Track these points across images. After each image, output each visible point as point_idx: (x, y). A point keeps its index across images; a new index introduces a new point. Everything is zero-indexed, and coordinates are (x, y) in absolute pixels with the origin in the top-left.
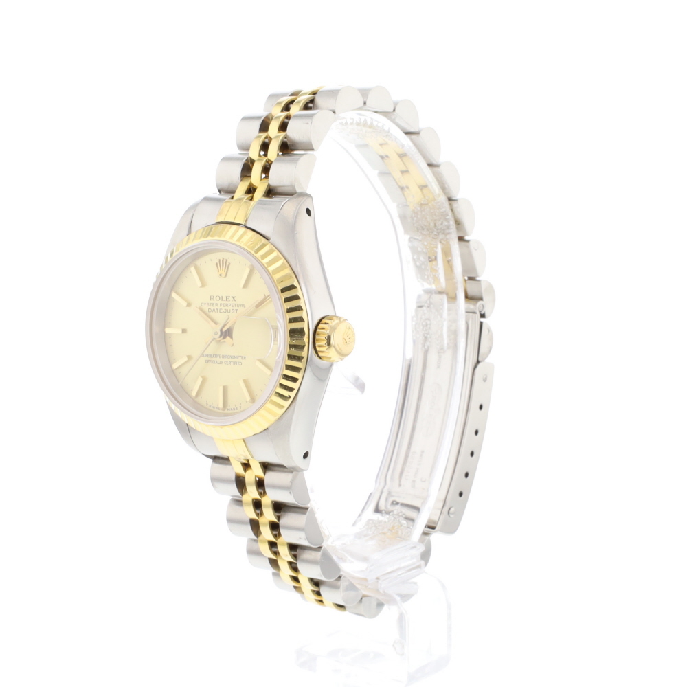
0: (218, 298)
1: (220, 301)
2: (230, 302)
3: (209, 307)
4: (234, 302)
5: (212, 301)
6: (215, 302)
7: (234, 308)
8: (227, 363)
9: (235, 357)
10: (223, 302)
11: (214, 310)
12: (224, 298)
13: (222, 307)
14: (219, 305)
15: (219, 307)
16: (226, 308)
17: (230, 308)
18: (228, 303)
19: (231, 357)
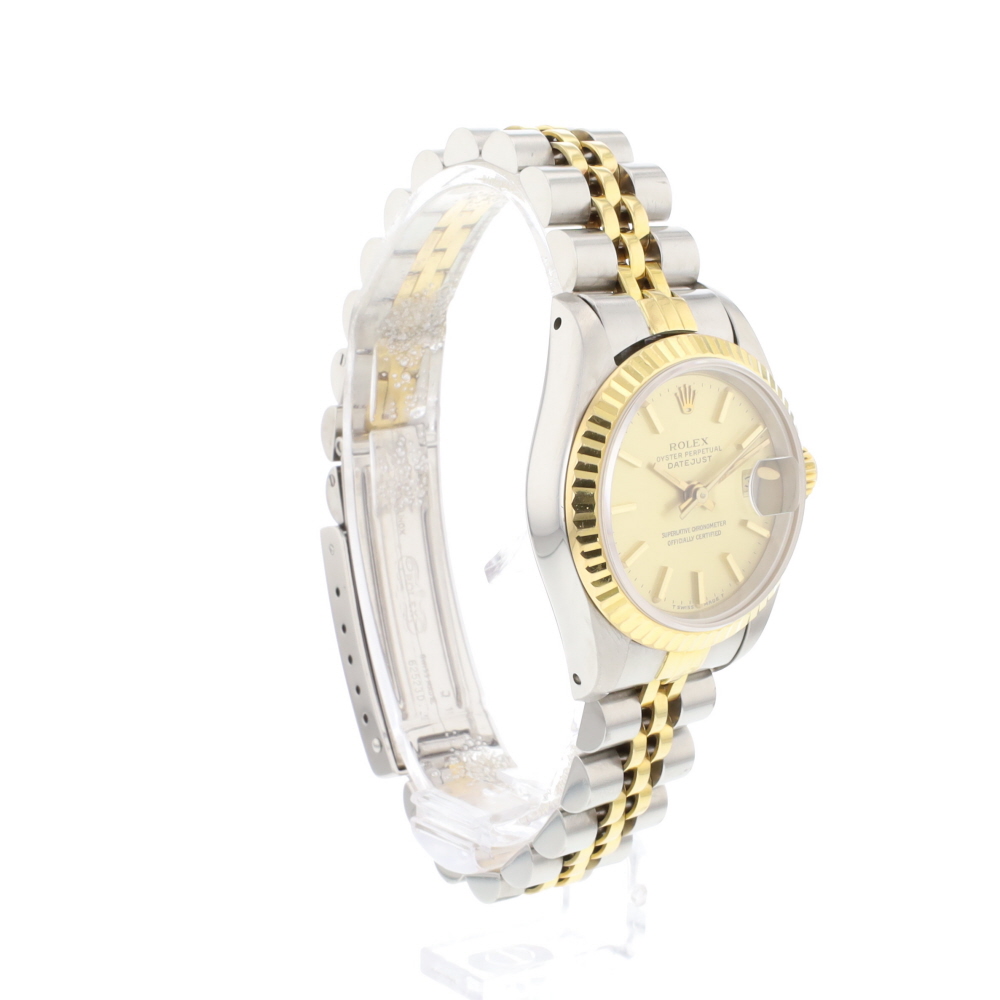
0: (682, 445)
1: (686, 449)
2: (701, 448)
3: (670, 461)
4: (705, 446)
5: (673, 452)
6: (678, 451)
7: (706, 455)
8: (699, 537)
9: (711, 525)
10: (688, 450)
11: (677, 464)
12: (691, 443)
13: (688, 457)
14: (683, 455)
15: (684, 458)
16: (695, 457)
17: (701, 455)
18: (696, 448)
19: (705, 527)
